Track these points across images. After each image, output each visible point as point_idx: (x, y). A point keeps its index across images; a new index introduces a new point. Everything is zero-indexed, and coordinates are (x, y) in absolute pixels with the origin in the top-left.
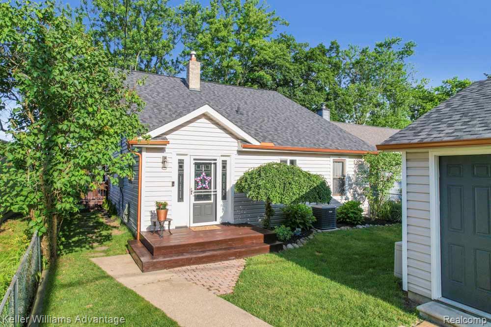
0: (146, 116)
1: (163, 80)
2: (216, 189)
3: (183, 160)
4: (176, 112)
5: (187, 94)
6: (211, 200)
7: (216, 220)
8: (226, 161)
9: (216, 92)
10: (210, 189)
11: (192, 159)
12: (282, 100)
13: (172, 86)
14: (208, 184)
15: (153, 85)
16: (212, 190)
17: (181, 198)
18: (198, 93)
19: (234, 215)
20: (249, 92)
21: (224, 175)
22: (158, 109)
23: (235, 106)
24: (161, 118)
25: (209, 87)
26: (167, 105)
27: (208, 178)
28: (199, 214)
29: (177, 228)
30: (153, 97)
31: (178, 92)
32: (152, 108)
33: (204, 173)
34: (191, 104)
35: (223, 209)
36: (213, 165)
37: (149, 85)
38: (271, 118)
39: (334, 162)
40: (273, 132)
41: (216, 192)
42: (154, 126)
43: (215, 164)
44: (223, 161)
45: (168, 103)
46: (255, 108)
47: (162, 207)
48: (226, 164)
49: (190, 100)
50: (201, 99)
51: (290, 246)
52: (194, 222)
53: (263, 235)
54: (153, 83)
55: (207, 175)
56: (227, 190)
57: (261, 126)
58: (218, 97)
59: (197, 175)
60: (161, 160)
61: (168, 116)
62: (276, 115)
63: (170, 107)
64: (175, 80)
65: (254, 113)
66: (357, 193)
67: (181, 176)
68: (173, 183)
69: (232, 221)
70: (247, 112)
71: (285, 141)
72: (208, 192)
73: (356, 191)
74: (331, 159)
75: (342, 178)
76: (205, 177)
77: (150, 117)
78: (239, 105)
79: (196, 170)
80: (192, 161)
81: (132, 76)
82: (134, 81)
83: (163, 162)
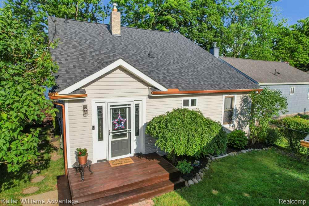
1: (92, 27)
2: (130, 128)
3: (102, 106)
4: (98, 59)
5: (110, 40)
6: (126, 137)
7: (131, 153)
8: (139, 104)
9: (133, 37)
10: (126, 129)
11: (109, 106)
12: (184, 41)
13: (98, 32)
14: (124, 124)
15: (83, 33)
16: (128, 129)
17: (101, 138)
18: (119, 38)
19: (146, 147)
20: (159, 35)
21: (137, 116)
22: (82, 57)
23: (148, 49)
24: (83, 68)
25: (128, 32)
26: (91, 52)
27: (124, 120)
28: (117, 149)
29: (98, 161)
30: (80, 45)
31: (103, 38)
33: (120, 116)
34: (112, 50)
35: (136, 143)
36: (127, 109)
37: (80, 32)
38: (176, 59)
39: (225, 98)
40: (177, 74)
41: (130, 130)
42: (76, 76)
43: (130, 108)
44: (136, 104)
45: (92, 50)
46: (163, 50)
48: (139, 106)
49: (111, 46)
50: (121, 44)
51: (191, 182)
52: (112, 156)
54: (83, 31)
55: (123, 117)
56: (140, 128)
57: (168, 69)
58: (135, 41)
59: (114, 118)
60: (82, 109)
61: (90, 64)
62: (180, 56)
63: (94, 54)
64: (101, 26)
65: (163, 56)
66: (241, 121)
67: (100, 120)
68: (93, 127)
69: (144, 152)
71: (187, 84)
72: (124, 131)
73: (240, 119)
74: (224, 96)
75: (231, 110)
76: (121, 119)
77: (75, 67)
78: (151, 48)
79: (113, 114)
80: (110, 108)
81: (66, 24)
82: (68, 29)
83: (84, 111)
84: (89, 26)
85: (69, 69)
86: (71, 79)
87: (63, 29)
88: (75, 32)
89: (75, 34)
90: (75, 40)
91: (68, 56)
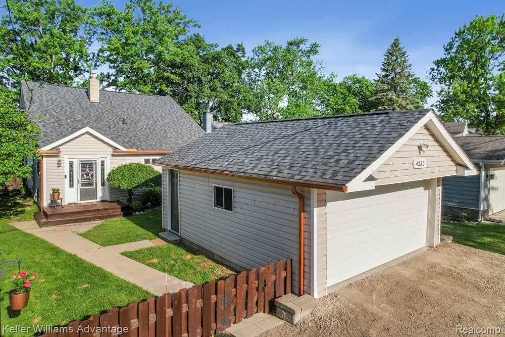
0: (49, 131)
1: (69, 92)
2: (96, 179)
3: (73, 161)
4: (72, 125)
5: (87, 106)
6: (93, 186)
7: (97, 199)
8: (104, 161)
9: (113, 102)
10: (93, 179)
11: (79, 161)
13: (76, 99)
14: (91, 176)
15: (59, 99)
16: (94, 180)
17: (71, 185)
18: (96, 104)
19: (110, 195)
21: (103, 171)
22: (58, 124)
23: (124, 116)
24: (59, 132)
25: (109, 97)
26: (67, 119)
27: (91, 172)
28: (84, 195)
29: (69, 204)
30: (57, 113)
31: (80, 105)
32: (54, 123)
33: (88, 169)
34: (87, 117)
35: (102, 192)
36: (94, 164)
37: (56, 99)
38: (150, 126)
40: (144, 139)
41: (97, 181)
42: (52, 139)
43: (96, 163)
44: (101, 161)
46: (141, 117)
47: (56, 192)
48: (104, 163)
49: (87, 113)
50: (97, 111)
51: (137, 213)
52: (81, 200)
53: (120, 207)
54: (59, 97)
55: (90, 170)
56: (105, 180)
57: (137, 134)
58: (113, 107)
59: (83, 171)
60: (57, 162)
61: (65, 130)
62: (156, 122)
63: (69, 121)
64: (80, 91)
65: (137, 122)
67: (71, 172)
68: (66, 176)
69: (108, 199)
70: (132, 121)
71: (149, 146)
72: (91, 181)
76: (89, 172)
77: (51, 132)
78: (128, 114)
79: (82, 168)
80: (79, 162)
81: (42, 89)
82: (43, 95)
83: (58, 164)
84: (66, 91)
85: (47, 133)
86: (49, 141)
87: (39, 95)
88: (51, 99)
89: (51, 102)
90: (51, 107)
91: (45, 123)
